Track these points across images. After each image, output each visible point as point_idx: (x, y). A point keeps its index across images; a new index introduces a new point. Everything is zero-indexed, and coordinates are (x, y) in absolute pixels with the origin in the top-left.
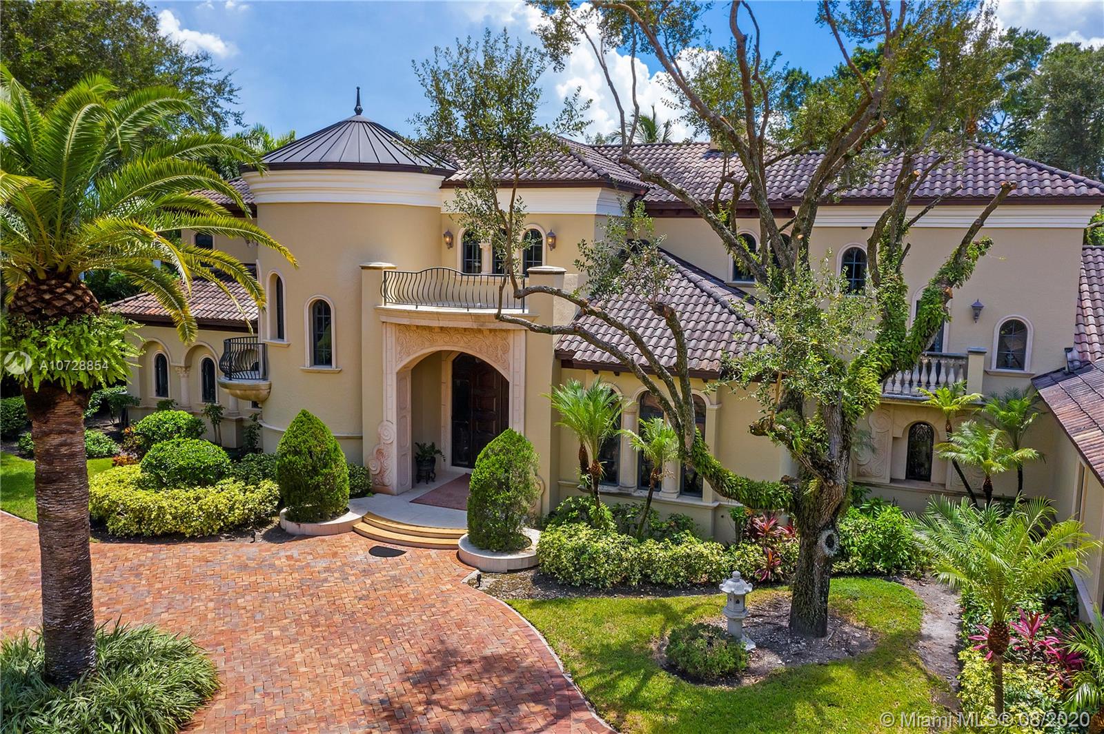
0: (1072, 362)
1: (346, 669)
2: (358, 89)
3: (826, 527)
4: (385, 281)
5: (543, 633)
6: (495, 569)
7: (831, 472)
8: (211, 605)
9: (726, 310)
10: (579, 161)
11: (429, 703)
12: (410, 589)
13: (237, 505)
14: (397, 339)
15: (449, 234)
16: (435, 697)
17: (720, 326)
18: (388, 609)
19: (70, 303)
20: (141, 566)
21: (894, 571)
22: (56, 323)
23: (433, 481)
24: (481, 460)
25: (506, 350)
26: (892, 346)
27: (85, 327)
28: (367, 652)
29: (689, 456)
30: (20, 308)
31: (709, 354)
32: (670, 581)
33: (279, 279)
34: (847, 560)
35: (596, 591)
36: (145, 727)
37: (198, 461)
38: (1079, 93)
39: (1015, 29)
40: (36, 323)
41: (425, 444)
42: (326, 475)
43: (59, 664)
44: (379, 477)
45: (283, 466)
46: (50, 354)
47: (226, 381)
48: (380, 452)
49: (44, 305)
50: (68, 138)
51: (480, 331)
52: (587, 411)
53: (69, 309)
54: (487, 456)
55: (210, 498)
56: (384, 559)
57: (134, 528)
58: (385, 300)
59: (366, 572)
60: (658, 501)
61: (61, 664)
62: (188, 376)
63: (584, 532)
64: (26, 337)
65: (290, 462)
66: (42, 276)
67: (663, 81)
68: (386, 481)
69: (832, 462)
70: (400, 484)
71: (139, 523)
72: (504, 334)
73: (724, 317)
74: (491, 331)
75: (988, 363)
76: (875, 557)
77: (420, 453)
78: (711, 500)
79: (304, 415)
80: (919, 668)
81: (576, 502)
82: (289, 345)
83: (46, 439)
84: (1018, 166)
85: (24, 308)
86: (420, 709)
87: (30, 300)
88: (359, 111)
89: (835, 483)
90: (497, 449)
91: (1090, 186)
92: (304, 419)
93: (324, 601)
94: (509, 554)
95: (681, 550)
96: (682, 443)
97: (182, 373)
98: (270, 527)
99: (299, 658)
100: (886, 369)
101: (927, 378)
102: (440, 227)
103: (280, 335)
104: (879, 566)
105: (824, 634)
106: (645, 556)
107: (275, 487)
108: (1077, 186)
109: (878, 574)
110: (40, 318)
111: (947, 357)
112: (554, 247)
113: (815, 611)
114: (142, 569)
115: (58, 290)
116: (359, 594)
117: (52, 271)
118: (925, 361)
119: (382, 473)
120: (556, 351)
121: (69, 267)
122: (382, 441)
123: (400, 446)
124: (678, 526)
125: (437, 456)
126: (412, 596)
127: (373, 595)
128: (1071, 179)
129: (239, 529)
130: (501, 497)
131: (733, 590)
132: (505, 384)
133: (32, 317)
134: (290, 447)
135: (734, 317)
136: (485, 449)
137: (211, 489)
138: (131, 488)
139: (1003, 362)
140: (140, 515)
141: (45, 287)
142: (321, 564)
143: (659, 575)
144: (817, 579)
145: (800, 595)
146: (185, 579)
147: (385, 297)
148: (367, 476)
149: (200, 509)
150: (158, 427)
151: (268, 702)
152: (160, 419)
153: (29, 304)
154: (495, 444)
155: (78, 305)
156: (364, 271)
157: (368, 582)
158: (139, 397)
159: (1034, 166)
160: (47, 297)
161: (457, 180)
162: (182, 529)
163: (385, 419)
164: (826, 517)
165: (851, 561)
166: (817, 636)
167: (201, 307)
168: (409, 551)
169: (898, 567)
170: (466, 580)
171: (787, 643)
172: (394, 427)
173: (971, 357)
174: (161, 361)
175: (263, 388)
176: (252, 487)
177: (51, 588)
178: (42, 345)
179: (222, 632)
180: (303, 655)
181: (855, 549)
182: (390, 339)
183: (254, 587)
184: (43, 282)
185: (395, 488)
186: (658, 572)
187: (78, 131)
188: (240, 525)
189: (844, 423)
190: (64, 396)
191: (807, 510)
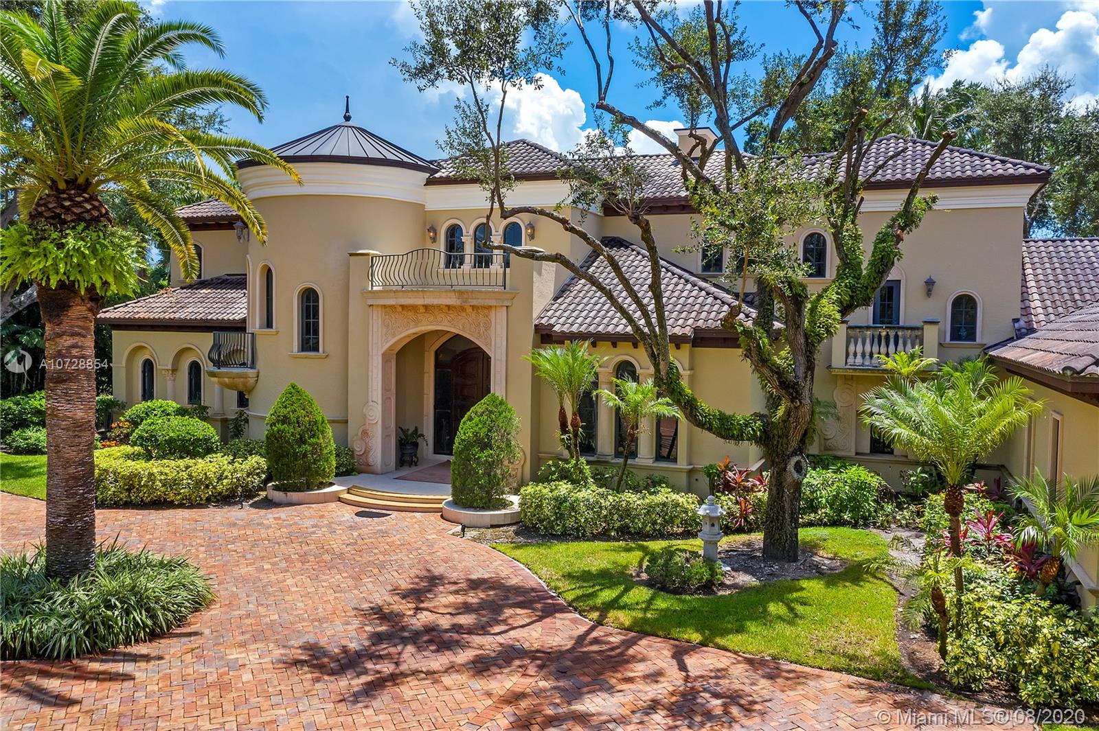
0: (1019, 330)
1: (337, 589)
2: (347, 97)
3: (794, 453)
4: (372, 266)
5: (527, 565)
6: (479, 525)
7: (797, 392)
8: (203, 549)
9: (696, 288)
10: (556, 158)
11: (417, 609)
12: (397, 538)
13: (226, 474)
14: (383, 322)
15: (433, 229)
16: (422, 605)
17: (690, 301)
18: (376, 551)
19: (88, 211)
20: (131, 524)
21: (861, 522)
22: (74, 228)
23: (416, 465)
24: (464, 423)
25: (487, 326)
26: (850, 283)
27: (101, 234)
28: (358, 578)
29: (665, 383)
30: (40, 214)
31: (680, 322)
32: (648, 528)
33: (269, 270)
34: (816, 513)
35: (577, 539)
36: (144, 616)
37: (188, 433)
38: (1018, 116)
39: (960, 82)
40: (55, 227)
41: (408, 430)
42: (312, 445)
43: (60, 563)
44: (363, 457)
45: (272, 435)
46: (68, 255)
47: (216, 370)
48: (365, 433)
49: (63, 211)
50: (95, 51)
51: (463, 309)
52: (567, 363)
53: (87, 216)
54: (470, 419)
55: (200, 466)
56: (370, 519)
57: (124, 496)
58: (372, 284)
59: (351, 528)
60: (634, 467)
61: (63, 563)
62: (174, 380)
63: (564, 488)
64: (45, 239)
65: (279, 431)
66: (62, 186)
67: (634, 48)
68: (371, 461)
69: (798, 382)
70: (384, 463)
71: (129, 490)
72: (486, 311)
73: (694, 293)
74: (473, 307)
75: (941, 334)
76: (842, 509)
77: (403, 437)
78: (685, 463)
79: (293, 388)
80: (885, 582)
81: (556, 465)
82: (277, 333)
83: (58, 340)
84: (962, 156)
85: (45, 214)
86: (411, 613)
87: (51, 206)
88: (347, 118)
89: (801, 403)
90: (480, 411)
91: (1027, 168)
92: (293, 391)
93: (312, 547)
94: (492, 510)
95: (659, 498)
96: (658, 370)
97: (169, 377)
98: (256, 499)
99: (290, 582)
100: (845, 303)
101: (886, 349)
102: (425, 224)
103: (269, 324)
104: (847, 516)
105: (795, 560)
106: (624, 504)
107: (263, 462)
108: (1016, 168)
109: (844, 523)
110: (58, 222)
111: (903, 328)
112: (533, 238)
113: (787, 537)
114: (133, 526)
115: (77, 199)
116: (348, 542)
117: (71, 183)
118: (884, 334)
119: (366, 452)
120: (536, 326)
121: (87, 180)
122: (368, 422)
123: (385, 427)
124: (653, 484)
125: (420, 440)
126: (399, 543)
127: (360, 542)
128: (1010, 163)
129: (226, 499)
130: (484, 455)
131: (708, 511)
132: (486, 359)
133: (52, 221)
134: (279, 416)
135: (703, 293)
136: (468, 413)
137: (200, 460)
138: (121, 460)
139: (955, 336)
140: (130, 483)
141: (65, 196)
142: (308, 523)
143: (637, 523)
144: (787, 506)
145: (772, 522)
146: (175, 532)
147: (372, 281)
148: (352, 456)
149: (190, 476)
150: (146, 413)
151: (262, 610)
152: (148, 407)
153: (50, 209)
154: (479, 407)
155: (96, 213)
156: (352, 258)
157: (355, 534)
158: (125, 401)
159: (976, 155)
160: (67, 203)
161: (441, 177)
162: (171, 497)
163: (370, 400)
164: (794, 444)
165: (820, 513)
166: (789, 561)
167: (190, 310)
168: (394, 514)
169: (865, 518)
170: (451, 532)
171: (761, 567)
172: (380, 407)
173: (926, 327)
174: (148, 366)
175: (251, 376)
176: (240, 460)
177: (57, 486)
178: (61, 246)
179: (214, 566)
180: (295, 580)
181: (824, 501)
182: (376, 319)
183: (245, 538)
184: (63, 192)
185: (379, 467)
186: (636, 521)
187: (104, 45)
188: (228, 497)
189: (807, 345)
190: (78, 300)
191: (776, 438)
